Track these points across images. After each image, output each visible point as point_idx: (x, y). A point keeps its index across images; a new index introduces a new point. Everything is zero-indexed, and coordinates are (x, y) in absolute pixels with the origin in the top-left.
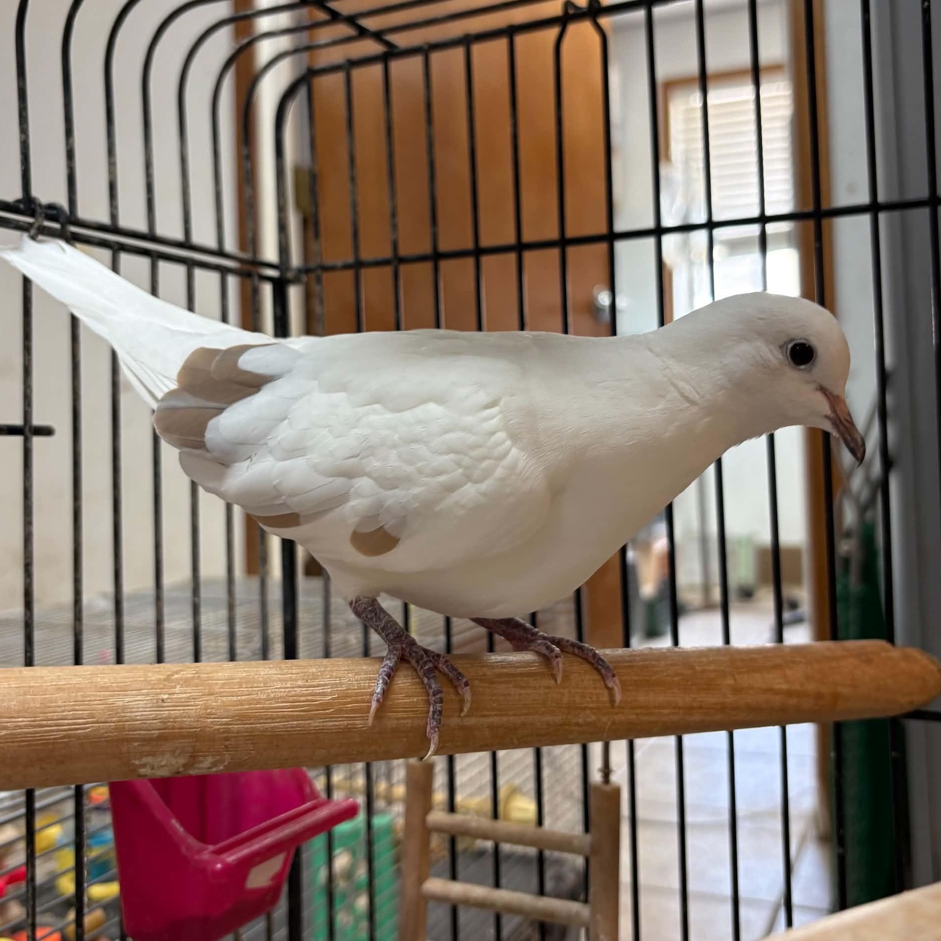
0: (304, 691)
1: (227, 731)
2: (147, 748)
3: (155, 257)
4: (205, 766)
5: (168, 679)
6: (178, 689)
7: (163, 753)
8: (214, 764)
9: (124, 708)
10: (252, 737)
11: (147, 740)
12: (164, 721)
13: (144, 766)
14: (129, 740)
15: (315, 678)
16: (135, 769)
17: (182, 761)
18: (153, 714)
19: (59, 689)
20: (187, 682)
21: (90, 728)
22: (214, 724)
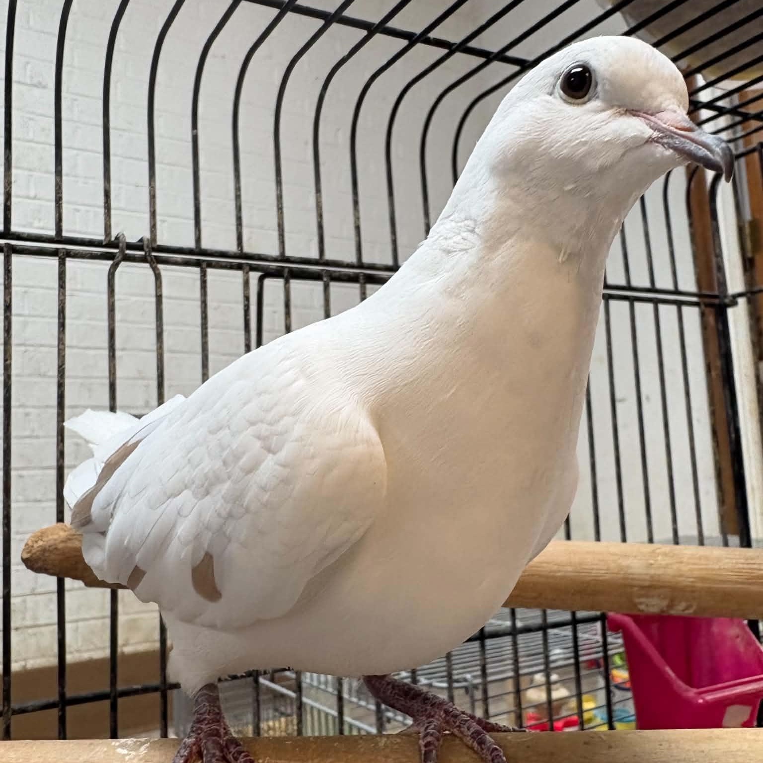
0: (745, 566)
1: (693, 587)
2: (643, 592)
3: (632, 300)
4: (679, 609)
5: (653, 551)
6: (660, 558)
7: (653, 596)
8: (687, 608)
9: (628, 567)
10: (711, 592)
11: (642, 587)
12: (652, 576)
13: (641, 603)
14: (632, 586)
15: (752, 559)
16: (635, 605)
17: (664, 603)
18: (645, 571)
19: (588, 553)
20: (665, 554)
21: (608, 577)
22: (686, 582)
